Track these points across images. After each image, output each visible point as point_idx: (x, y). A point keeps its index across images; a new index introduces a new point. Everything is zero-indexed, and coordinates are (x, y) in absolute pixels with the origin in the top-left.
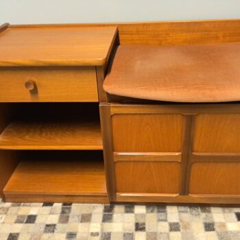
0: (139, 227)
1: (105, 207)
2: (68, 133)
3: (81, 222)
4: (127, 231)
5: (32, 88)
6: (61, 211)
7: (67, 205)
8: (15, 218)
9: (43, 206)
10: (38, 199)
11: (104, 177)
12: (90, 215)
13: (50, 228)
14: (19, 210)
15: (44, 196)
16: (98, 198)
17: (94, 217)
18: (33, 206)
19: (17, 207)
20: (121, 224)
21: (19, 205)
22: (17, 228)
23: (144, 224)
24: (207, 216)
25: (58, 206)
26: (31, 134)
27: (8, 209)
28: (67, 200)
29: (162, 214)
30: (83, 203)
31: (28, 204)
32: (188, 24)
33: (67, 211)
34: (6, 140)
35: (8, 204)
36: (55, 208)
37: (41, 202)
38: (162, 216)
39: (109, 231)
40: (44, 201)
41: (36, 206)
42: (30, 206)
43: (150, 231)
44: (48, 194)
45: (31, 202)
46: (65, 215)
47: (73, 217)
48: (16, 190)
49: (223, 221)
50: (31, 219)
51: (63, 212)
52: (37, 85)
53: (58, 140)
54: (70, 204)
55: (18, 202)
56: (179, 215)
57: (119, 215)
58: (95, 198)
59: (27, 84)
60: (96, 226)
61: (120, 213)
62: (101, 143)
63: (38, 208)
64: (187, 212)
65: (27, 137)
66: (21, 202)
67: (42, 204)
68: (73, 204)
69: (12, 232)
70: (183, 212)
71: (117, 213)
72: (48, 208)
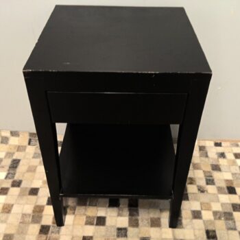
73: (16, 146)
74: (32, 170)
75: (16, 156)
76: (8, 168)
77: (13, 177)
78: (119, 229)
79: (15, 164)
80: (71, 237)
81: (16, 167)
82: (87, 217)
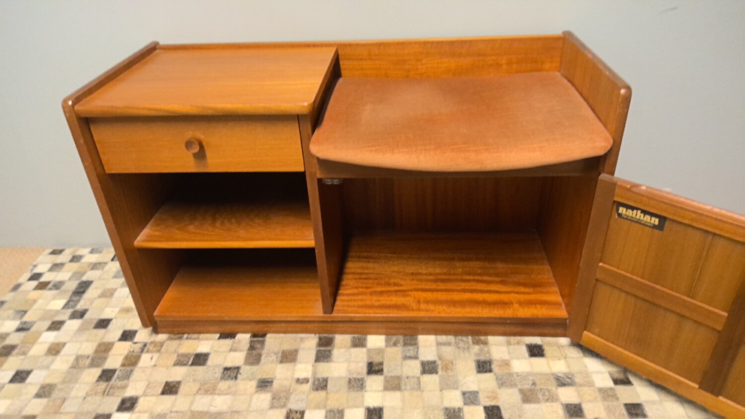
0: (374, 369)
1: (320, 339)
2: (257, 221)
3: (281, 362)
4: (355, 376)
5: (196, 149)
6: (248, 345)
7: (258, 336)
8: (174, 358)
9: (220, 338)
10: (212, 329)
11: (318, 291)
12: (296, 351)
13: (231, 372)
14: (180, 345)
15: (221, 322)
16: (309, 326)
17: (301, 355)
18: (202, 339)
19: (177, 342)
20: (345, 365)
21: (180, 338)
22: (178, 374)
23: (381, 364)
24: (481, 350)
25: (244, 338)
26: (197, 223)
27: (162, 344)
28: (258, 328)
29: (411, 348)
30: (285, 332)
31: (196, 336)
32: (451, 43)
33: (258, 346)
34: (157, 233)
35: (162, 337)
36: (239, 341)
37: (215, 332)
38: (411, 351)
39: (325, 375)
40: (221, 330)
41: (207, 339)
42: (198, 338)
43: (389, 375)
44: (226, 318)
45: (200, 333)
46: (254, 352)
47: (268, 354)
48: (174, 314)
49: (506, 357)
50: (200, 359)
51: (252, 348)
52: (204, 144)
53: (242, 233)
54: (264, 335)
55: (178, 333)
56: (438, 350)
57: (343, 350)
58: (304, 325)
59: (188, 144)
60: (304, 368)
61: (345, 347)
62: (312, 236)
63: (211, 342)
64: (449, 344)
65: (191, 228)
66: (183, 333)
67: (218, 335)
68: (269, 336)
69: (170, 380)
70: (444, 344)
71: (339, 348)
72: (228, 342)
73: (91, 263)
74: (108, 294)
75: (89, 276)
76: (70, 293)
77: (76, 305)
78: (226, 369)
79: (83, 288)
80: (147, 383)
81: (83, 292)
82: (178, 356)
